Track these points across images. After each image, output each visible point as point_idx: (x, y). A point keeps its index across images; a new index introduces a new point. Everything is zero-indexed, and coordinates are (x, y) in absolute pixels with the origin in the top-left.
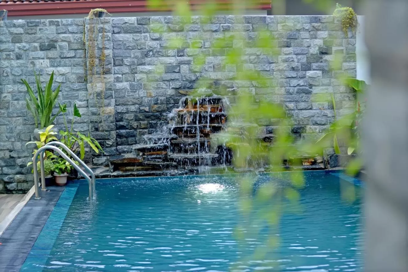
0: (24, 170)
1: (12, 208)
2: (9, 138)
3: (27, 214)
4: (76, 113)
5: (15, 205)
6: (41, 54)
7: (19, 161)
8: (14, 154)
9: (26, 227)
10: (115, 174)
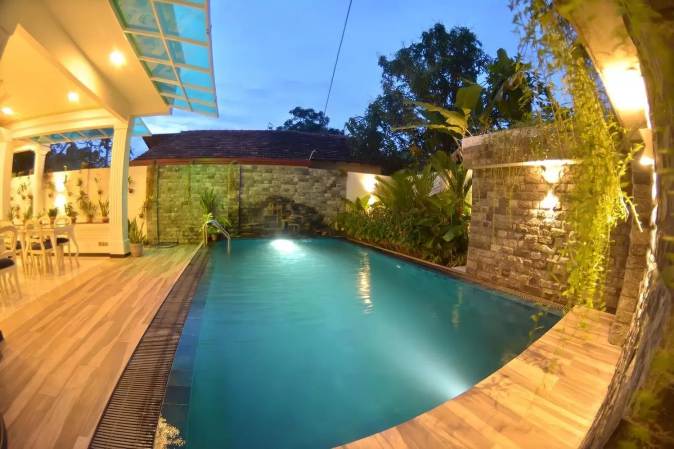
0: (197, 234)
1: (193, 250)
2: (191, 219)
3: (201, 253)
4: (223, 208)
5: (195, 249)
6: (208, 180)
7: (195, 230)
8: (193, 226)
9: (201, 258)
10: (239, 236)
